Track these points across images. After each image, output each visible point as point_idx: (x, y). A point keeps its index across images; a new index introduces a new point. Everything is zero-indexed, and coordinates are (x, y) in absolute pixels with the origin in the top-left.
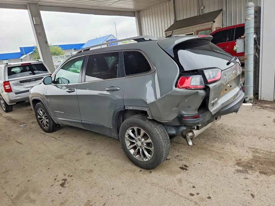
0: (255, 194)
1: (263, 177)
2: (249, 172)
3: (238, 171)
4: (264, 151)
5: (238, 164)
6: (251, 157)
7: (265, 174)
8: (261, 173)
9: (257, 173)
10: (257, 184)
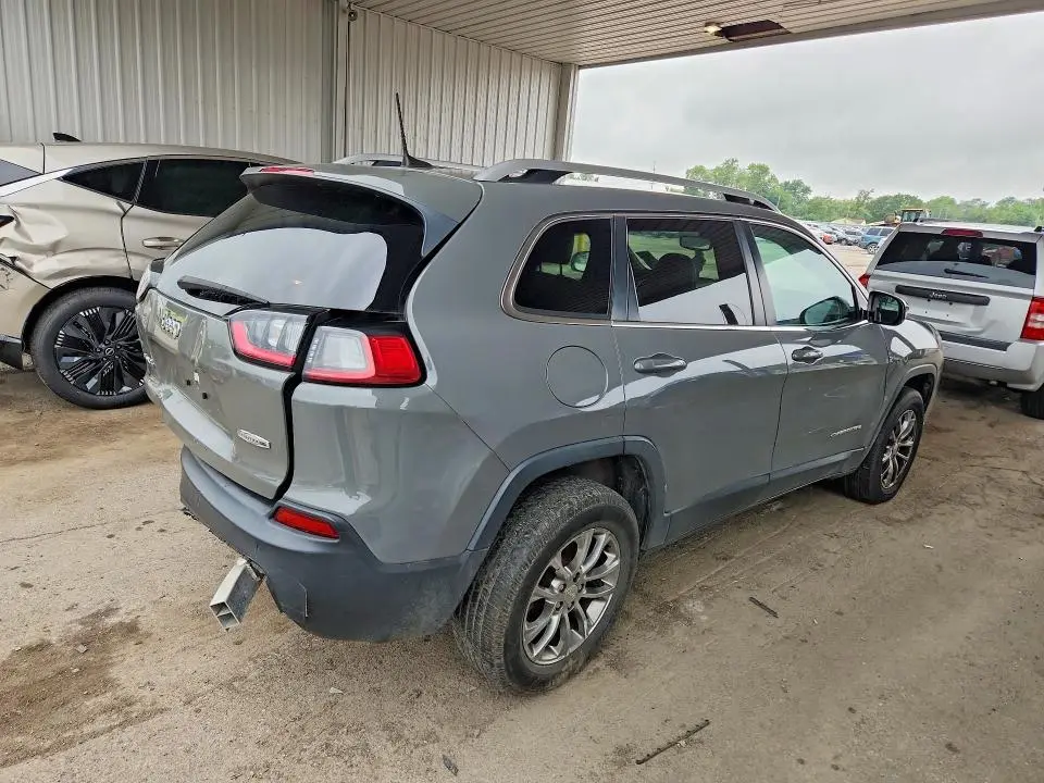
0: (24, 593)
1: (31, 637)
2: (80, 627)
3: (109, 612)
4: (94, 735)
5: (130, 629)
6: (113, 673)
7: (30, 650)
8: (42, 646)
9: (54, 639)
10: (33, 612)
